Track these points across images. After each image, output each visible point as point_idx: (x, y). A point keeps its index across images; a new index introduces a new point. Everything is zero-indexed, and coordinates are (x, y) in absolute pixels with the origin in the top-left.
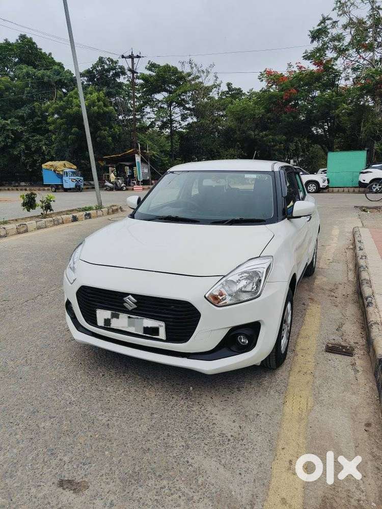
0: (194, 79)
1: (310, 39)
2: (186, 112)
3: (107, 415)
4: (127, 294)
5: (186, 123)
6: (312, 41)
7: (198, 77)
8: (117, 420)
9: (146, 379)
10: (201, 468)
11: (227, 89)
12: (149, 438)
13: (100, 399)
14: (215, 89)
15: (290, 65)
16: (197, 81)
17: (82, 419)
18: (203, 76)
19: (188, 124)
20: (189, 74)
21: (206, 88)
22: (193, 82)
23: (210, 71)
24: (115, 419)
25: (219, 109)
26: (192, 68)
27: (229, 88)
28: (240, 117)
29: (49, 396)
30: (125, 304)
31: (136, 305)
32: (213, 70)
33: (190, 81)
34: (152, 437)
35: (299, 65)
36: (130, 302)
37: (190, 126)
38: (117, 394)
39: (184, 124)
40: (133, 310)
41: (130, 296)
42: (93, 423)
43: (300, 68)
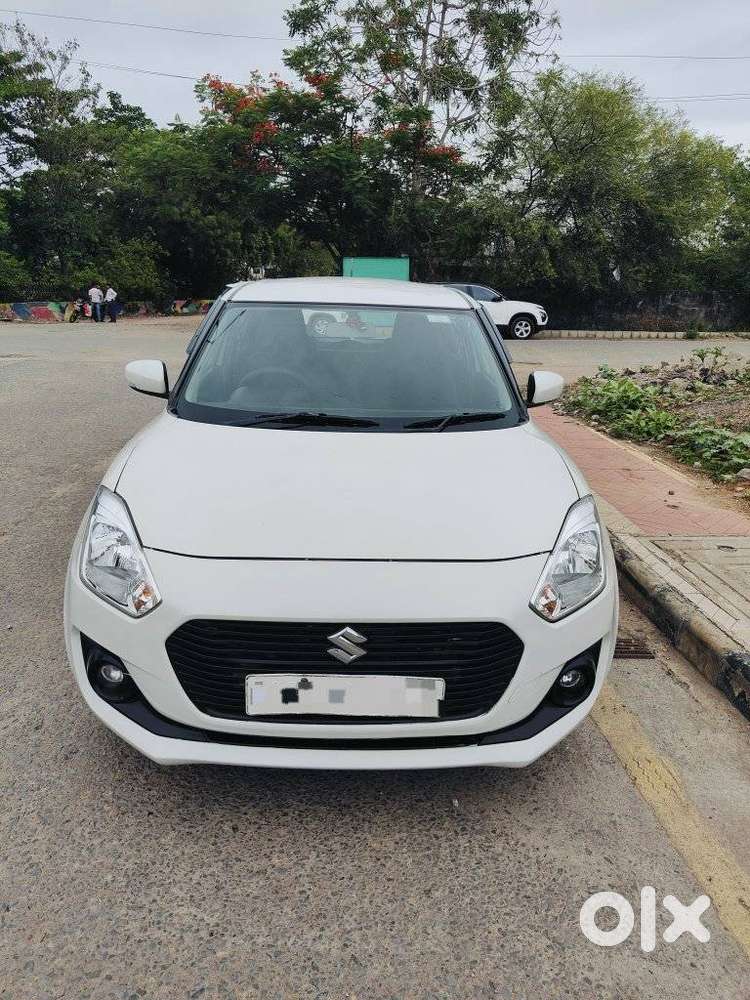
0: (29, 70)
1: (288, 29)
2: (18, 146)
3: (327, 932)
4: (338, 627)
5: (20, 173)
6: (292, 34)
7: (38, 68)
8: (364, 939)
9: (342, 809)
10: (623, 984)
11: (109, 106)
12: (472, 958)
13: (279, 894)
14: (86, 100)
15: (256, 76)
16: (40, 76)
17: (278, 968)
18: (53, 65)
19: (26, 175)
20: (18, 57)
21: (64, 94)
22: (29, 78)
23: (69, 57)
24: (356, 936)
25: (99, 149)
26: (24, 43)
27: (113, 103)
28: (160, 174)
29: (138, 936)
30: (331, 651)
31: (364, 649)
32: (76, 57)
33: (19, 72)
34: (474, 952)
35: (276, 78)
36: (345, 643)
37: (31, 180)
38: (307, 867)
39: (17, 174)
40: (355, 660)
41: (348, 630)
42: (315, 968)
43: (279, 84)
